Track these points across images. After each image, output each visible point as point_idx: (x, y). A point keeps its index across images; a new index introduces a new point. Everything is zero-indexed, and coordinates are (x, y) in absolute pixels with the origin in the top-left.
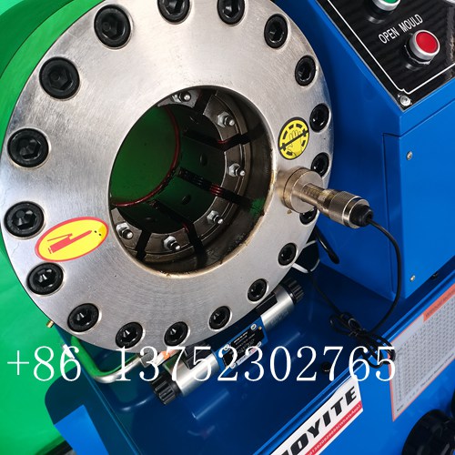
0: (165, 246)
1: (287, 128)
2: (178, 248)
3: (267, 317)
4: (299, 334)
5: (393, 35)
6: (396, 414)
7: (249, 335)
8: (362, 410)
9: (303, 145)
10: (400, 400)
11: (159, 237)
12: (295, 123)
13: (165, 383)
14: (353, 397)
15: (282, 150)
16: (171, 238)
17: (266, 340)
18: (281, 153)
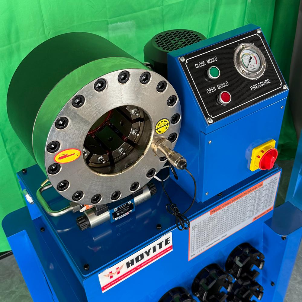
0: (98, 160)
1: (160, 122)
2: (104, 162)
3: (137, 199)
4: (151, 210)
5: (213, 90)
6: (190, 258)
7: (127, 206)
8: (172, 250)
9: (166, 129)
10: (194, 251)
11: (96, 156)
12: (164, 120)
13: (84, 220)
14: (168, 242)
15: (156, 130)
16: (101, 157)
17: (134, 210)
18: (156, 131)
